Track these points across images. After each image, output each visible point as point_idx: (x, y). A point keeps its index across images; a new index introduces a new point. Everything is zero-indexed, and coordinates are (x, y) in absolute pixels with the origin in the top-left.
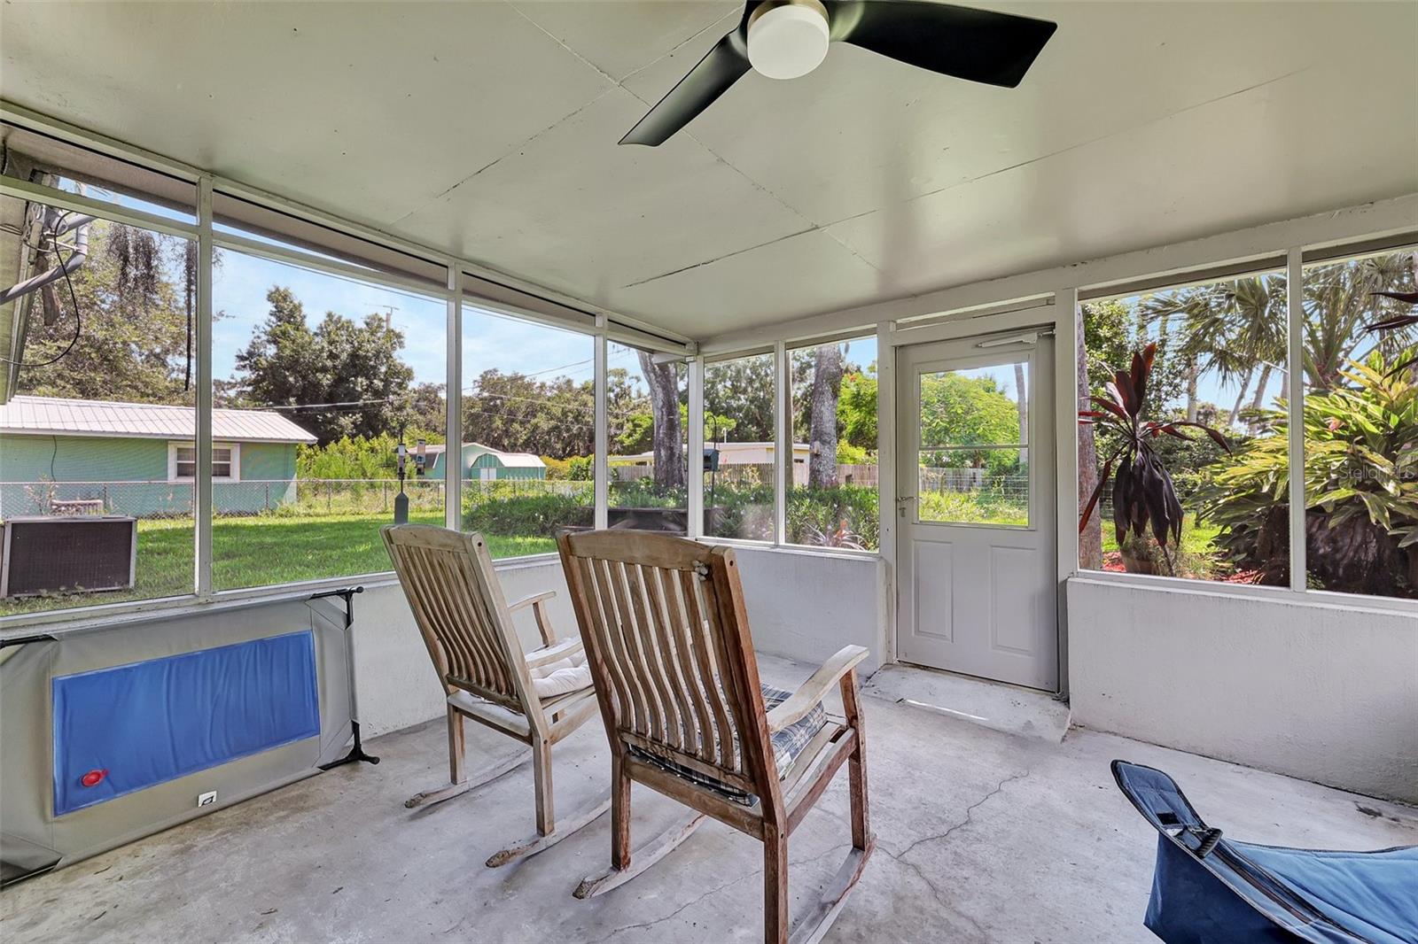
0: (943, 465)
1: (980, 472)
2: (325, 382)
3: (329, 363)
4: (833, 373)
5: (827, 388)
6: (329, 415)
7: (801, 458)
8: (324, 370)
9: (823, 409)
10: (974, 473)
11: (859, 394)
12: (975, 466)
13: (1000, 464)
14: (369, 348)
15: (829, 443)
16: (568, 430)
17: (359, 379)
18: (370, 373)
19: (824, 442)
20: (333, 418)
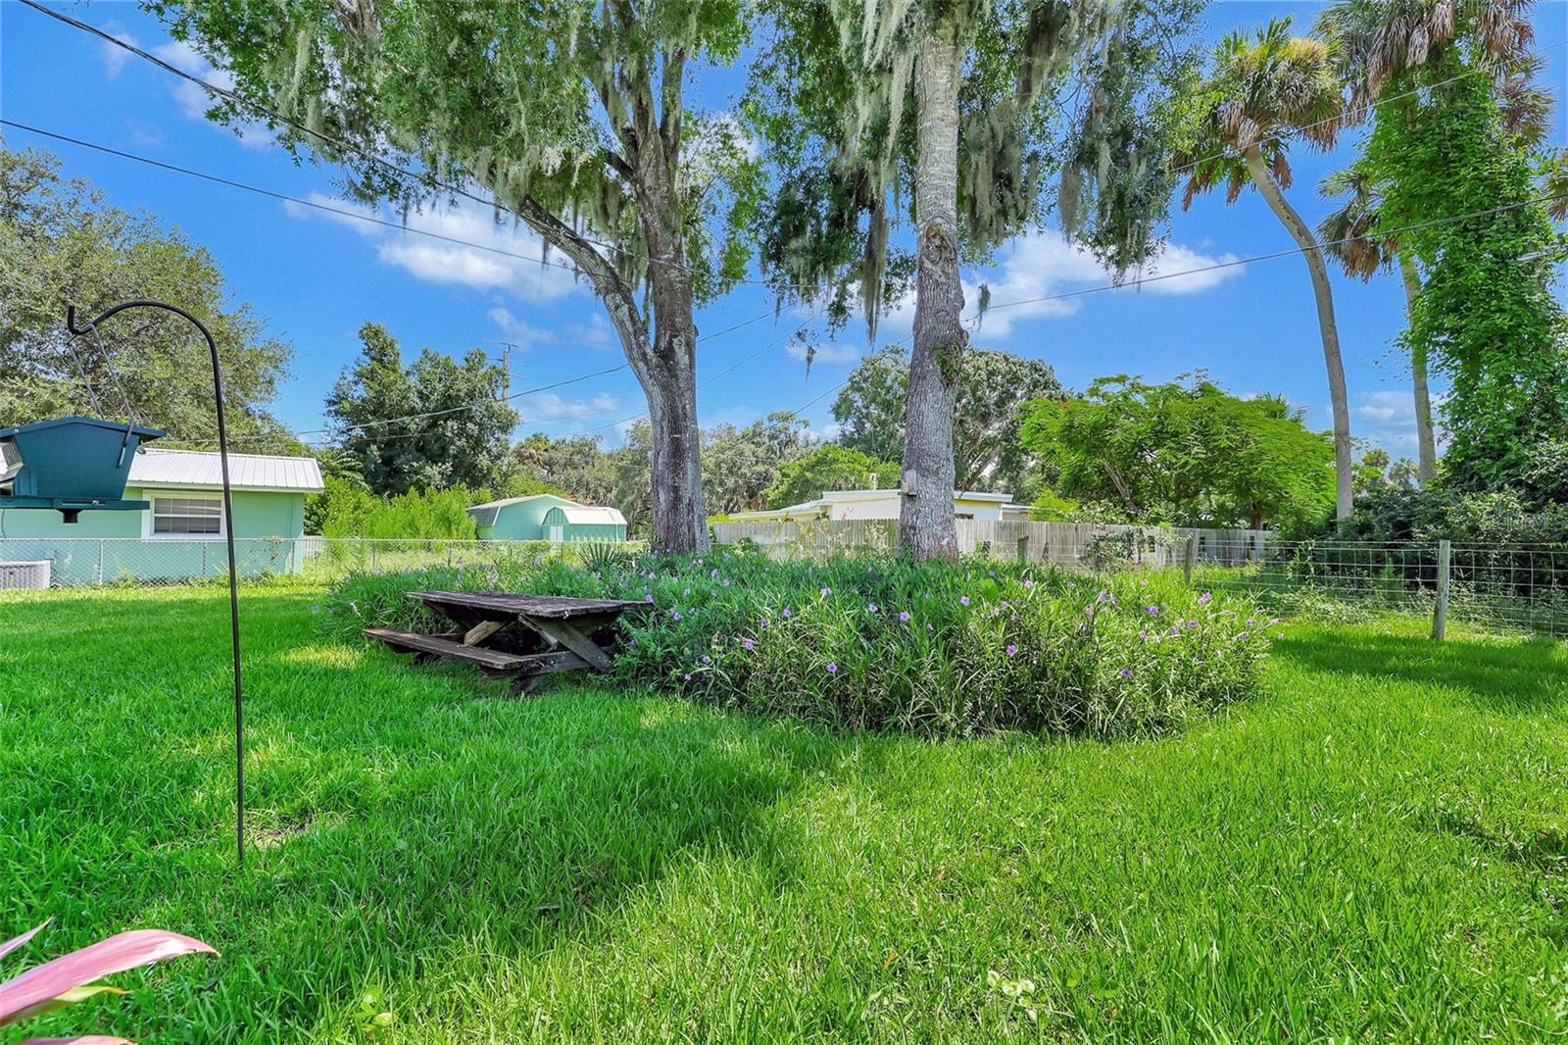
0: (1201, 525)
1: (1261, 536)
2: (413, 426)
3: (419, 405)
4: (945, 337)
5: (933, 367)
6: (415, 464)
7: (969, 513)
8: (412, 412)
9: (923, 407)
10: (1252, 538)
11: (1071, 427)
12: (1253, 527)
13: (1299, 521)
14: (463, 387)
15: (936, 473)
16: (722, 483)
17: (449, 423)
18: (463, 416)
19: (924, 472)
20: (420, 468)
